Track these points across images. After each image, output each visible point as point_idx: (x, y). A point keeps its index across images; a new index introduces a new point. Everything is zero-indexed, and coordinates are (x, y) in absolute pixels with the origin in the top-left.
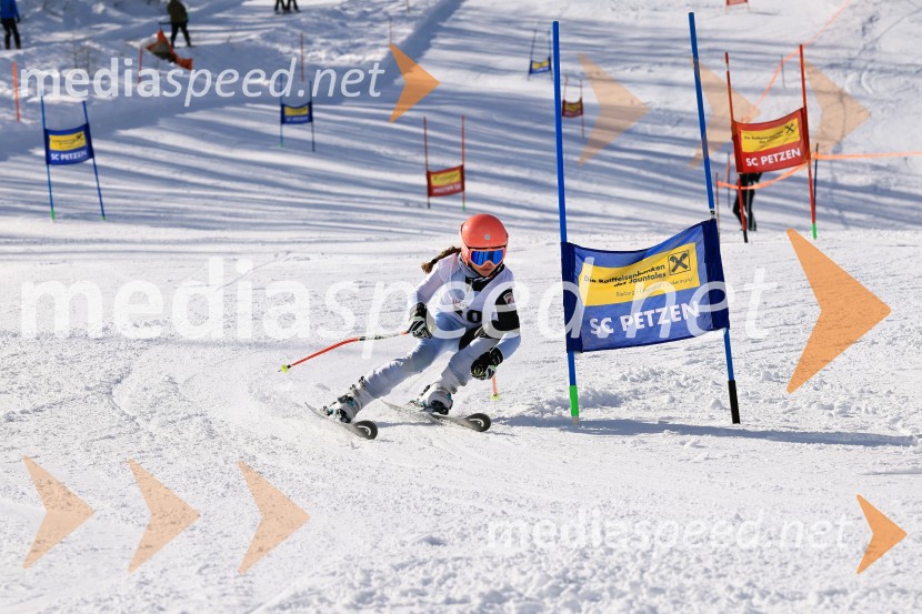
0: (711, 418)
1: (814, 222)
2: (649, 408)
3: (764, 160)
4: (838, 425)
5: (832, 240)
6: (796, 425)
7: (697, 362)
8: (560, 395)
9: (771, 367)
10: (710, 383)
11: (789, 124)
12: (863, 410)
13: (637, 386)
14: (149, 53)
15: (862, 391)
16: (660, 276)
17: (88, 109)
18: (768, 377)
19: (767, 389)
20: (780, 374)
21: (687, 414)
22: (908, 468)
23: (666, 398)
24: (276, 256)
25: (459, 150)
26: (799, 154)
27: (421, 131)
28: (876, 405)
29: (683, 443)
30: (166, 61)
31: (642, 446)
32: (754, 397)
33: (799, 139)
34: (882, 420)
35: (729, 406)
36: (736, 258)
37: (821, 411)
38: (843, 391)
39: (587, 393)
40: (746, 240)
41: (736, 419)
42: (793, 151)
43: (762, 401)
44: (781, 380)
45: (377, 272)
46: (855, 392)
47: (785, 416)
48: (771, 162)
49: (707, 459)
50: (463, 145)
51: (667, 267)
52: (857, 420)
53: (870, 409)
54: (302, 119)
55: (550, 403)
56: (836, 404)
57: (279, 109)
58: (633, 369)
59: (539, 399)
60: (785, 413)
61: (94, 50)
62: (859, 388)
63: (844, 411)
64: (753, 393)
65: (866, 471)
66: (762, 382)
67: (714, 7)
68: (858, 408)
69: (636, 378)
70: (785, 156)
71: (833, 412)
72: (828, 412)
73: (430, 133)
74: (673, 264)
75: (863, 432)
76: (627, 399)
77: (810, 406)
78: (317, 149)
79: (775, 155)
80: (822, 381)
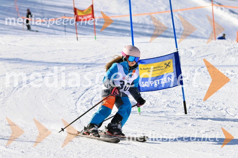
16: (162, 69)
41: (186, 113)
51: (164, 67)
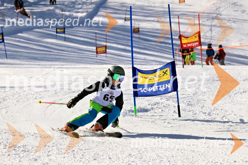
0: (173, 115)
1: (202, 62)
2: (156, 113)
3: (188, 45)
4: (207, 118)
5: (207, 68)
6: (196, 118)
7: (169, 100)
8: (131, 109)
9: (189, 102)
10: (173, 106)
11: (195, 35)
12: (214, 114)
13: (152, 106)
14: (20, 14)
15: (214, 109)
17: (3, 29)
18: (188, 105)
19: (188, 108)
20: (192, 104)
21: (166, 114)
22: (226, 130)
23: (160, 110)
24: (54, 70)
25: (105, 40)
26: (198, 44)
27: (95, 35)
28: (218, 113)
29: (165, 122)
30: (25, 16)
31: (154, 123)
32: (185, 110)
33: (198, 40)
34: (220, 117)
35: (178, 112)
36: (181, 72)
37: (203, 114)
38: (209, 109)
39: (139, 108)
40: (183, 67)
41: (180, 116)
42: (196, 43)
43: (187, 111)
44: (192, 105)
45: (82, 74)
46: (212, 109)
47: (193, 115)
48: (190, 46)
49: (171, 127)
50: (106, 39)
51: (162, 74)
52: (213, 117)
53: (216, 114)
54: (62, 32)
55: (129, 111)
56: (207, 112)
57: (56, 29)
58: (152, 102)
59: (126, 110)
60: (193, 114)
61: (5, 12)
62: (213, 108)
63: (209, 114)
64: (184, 109)
65: (215, 130)
66: (187, 106)
67: (176, 3)
68: (213, 114)
69: (152, 104)
70: (194, 44)
71: (206, 114)
72: (205, 114)
73: (97, 35)
74: (163, 74)
75: (214, 120)
76: (150, 110)
77: (200, 113)
78: (66, 40)
79: (191, 44)
80: (203, 106)
